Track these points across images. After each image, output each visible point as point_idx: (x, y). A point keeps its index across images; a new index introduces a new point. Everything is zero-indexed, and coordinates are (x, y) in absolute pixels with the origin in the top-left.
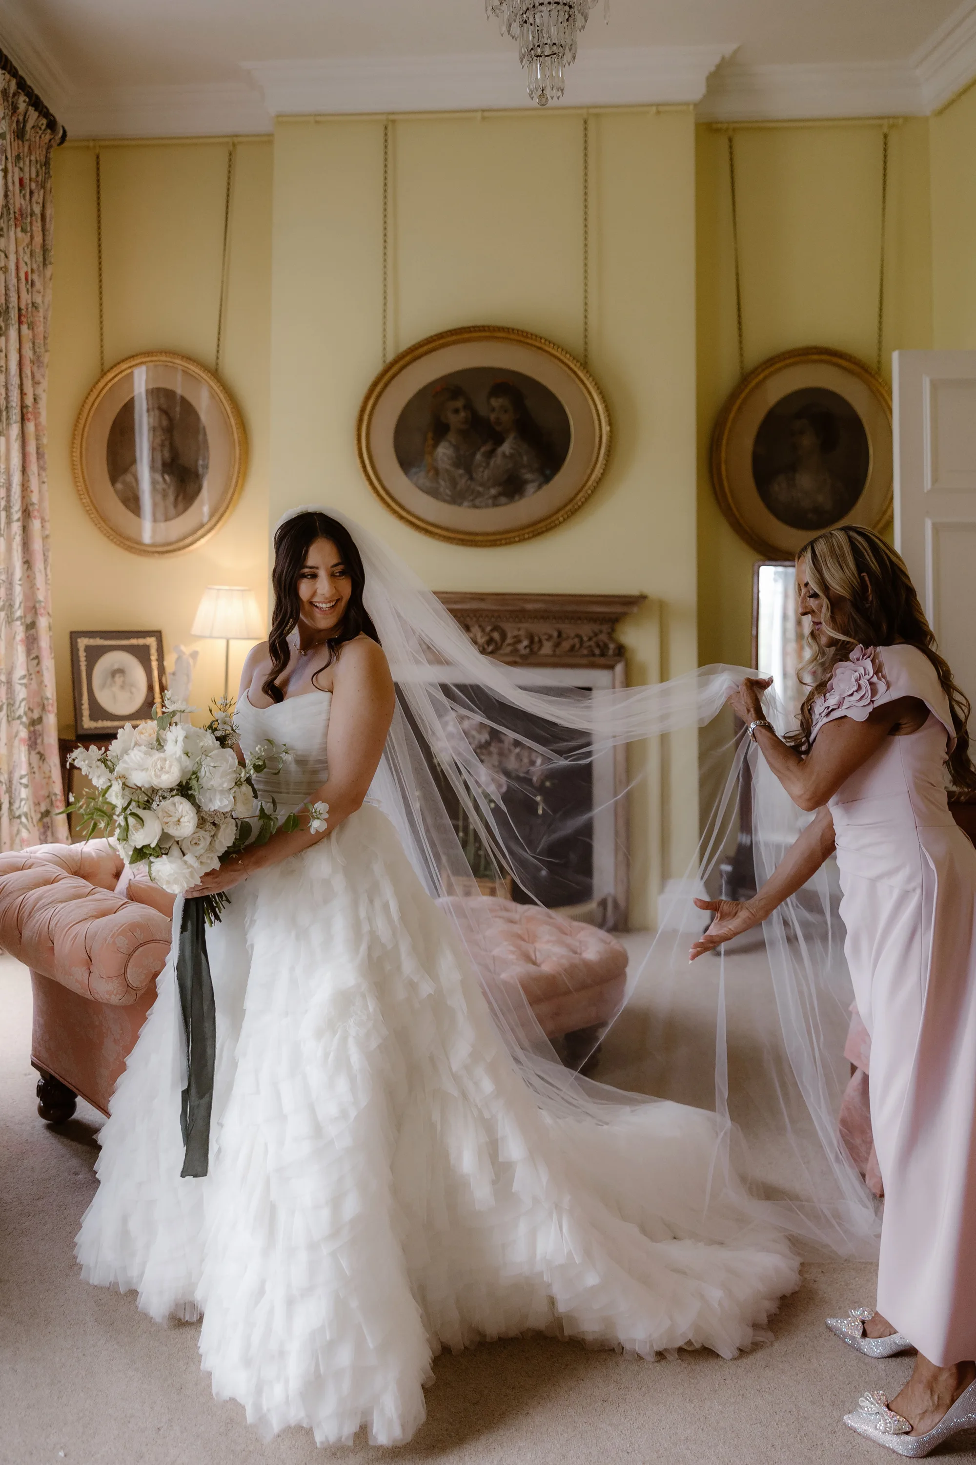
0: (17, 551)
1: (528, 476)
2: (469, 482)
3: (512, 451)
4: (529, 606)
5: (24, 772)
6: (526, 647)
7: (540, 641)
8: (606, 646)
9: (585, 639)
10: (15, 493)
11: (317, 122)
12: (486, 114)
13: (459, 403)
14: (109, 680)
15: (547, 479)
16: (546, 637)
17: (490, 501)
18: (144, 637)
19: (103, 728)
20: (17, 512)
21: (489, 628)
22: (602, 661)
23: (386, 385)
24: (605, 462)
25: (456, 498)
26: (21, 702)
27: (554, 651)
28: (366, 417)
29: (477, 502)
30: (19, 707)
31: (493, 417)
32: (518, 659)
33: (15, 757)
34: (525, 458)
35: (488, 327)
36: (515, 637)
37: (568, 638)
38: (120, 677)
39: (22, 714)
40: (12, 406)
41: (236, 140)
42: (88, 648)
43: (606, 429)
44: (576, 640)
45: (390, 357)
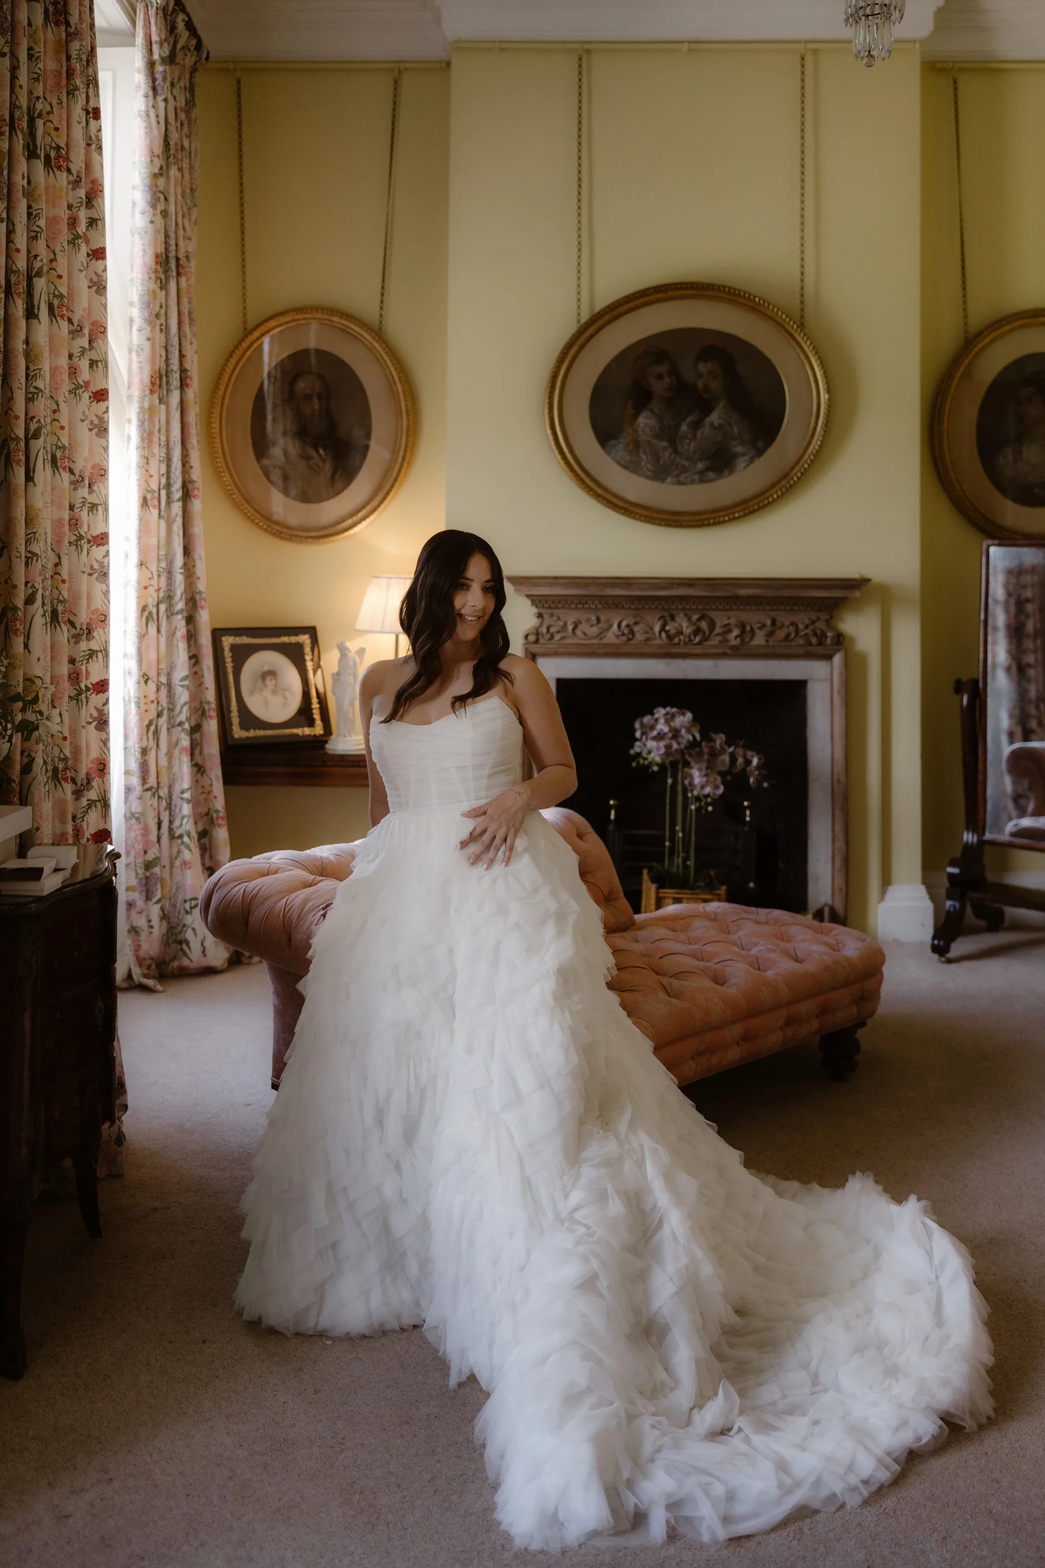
0: (178, 535)
1: (739, 449)
2: (673, 456)
3: (721, 421)
4: (743, 592)
5: (186, 785)
6: (736, 637)
7: (752, 630)
8: (824, 634)
9: (801, 627)
10: (176, 469)
11: (502, 50)
12: (694, 46)
13: (663, 369)
14: (260, 682)
15: (760, 452)
16: (758, 625)
17: (696, 477)
18: (297, 635)
19: (255, 738)
20: (177, 491)
21: (695, 617)
22: (819, 650)
23: (582, 348)
24: (822, 433)
25: (659, 474)
26: (182, 707)
27: (767, 641)
28: (559, 383)
29: (682, 478)
30: (181, 712)
31: (700, 384)
32: (728, 651)
33: (176, 769)
34: (735, 430)
35: (697, 283)
36: (725, 625)
37: (782, 626)
38: (271, 680)
39: (184, 720)
40: (172, 370)
41: (402, 66)
42: (233, 648)
43: (824, 396)
44: (792, 628)
45: (585, 317)
